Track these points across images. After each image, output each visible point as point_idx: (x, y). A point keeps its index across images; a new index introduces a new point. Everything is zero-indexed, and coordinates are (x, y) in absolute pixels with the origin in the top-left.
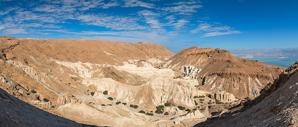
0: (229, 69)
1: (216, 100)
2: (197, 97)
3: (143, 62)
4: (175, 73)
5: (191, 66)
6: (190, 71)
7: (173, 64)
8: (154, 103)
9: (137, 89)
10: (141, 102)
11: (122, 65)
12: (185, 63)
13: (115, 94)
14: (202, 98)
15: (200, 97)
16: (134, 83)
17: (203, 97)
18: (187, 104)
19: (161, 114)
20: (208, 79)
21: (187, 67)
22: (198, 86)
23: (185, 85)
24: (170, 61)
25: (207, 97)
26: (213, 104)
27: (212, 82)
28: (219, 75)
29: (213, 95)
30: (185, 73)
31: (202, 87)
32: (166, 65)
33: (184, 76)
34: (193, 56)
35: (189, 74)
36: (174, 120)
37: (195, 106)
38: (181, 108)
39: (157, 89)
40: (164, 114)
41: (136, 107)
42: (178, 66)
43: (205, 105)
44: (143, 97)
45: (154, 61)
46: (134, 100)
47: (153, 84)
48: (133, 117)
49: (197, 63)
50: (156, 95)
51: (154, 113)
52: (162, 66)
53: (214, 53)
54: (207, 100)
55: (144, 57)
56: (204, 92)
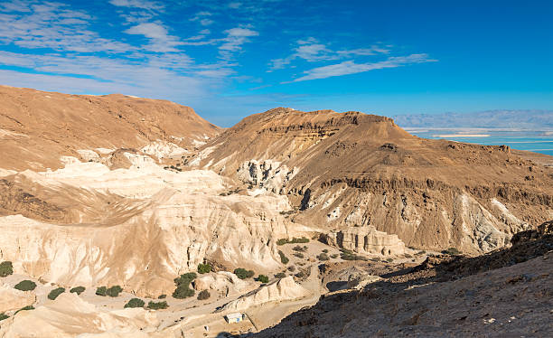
0: (388, 169)
1: (343, 250)
2: (287, 241)
3: (127, 154)
4: (225, 181)
5: (268, 162)
6: (266, 174)
7: (217, 156)
8: (169, 268)
9: (114, 235)
10: (130, 271)
11: (56, 165)
12: (252, 154)
13: (43, 264)
14: (302, 245)
15: (295, 241)
16: (103, 219)
17: (304, 240)
18: (258, 262)
19: (188, 300)
20: (319, 194)
21: (257, 163)
22: (290, 213)
23: (252, 212)
24: (210, 150)
25: (316, 241)
26: (332, 261)
27: (331, 201)
28: (353, 183)
29: (333, 236)
30: (251, 179)
31: (302, 216)
32: (196, 161)
33: (250, 188)
34: (276, 135)
35: (265, 181)
36: (223, 313)
37: (282, 265)
38: (242, 274)
39: (175, 228)
40: (196, 296)
41: (115, 291)
42: (231, 161)
43: (309, 264)
44: (135, 258)
45: (162, 149)
46: (107, 269)
47: (161, 214)
48: (110, 326)
49: (287, 153)
50: (171, 245)
51: (170, 300)
52: (186, 163)
53: (339, 124)
54: (315, 248)
55: (129, 140)
56: (307, 229)
